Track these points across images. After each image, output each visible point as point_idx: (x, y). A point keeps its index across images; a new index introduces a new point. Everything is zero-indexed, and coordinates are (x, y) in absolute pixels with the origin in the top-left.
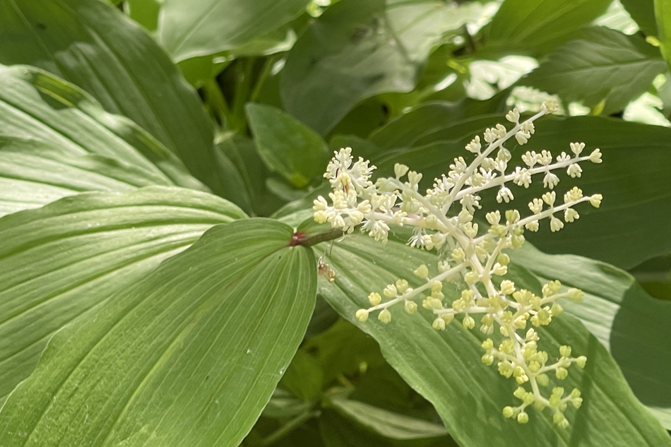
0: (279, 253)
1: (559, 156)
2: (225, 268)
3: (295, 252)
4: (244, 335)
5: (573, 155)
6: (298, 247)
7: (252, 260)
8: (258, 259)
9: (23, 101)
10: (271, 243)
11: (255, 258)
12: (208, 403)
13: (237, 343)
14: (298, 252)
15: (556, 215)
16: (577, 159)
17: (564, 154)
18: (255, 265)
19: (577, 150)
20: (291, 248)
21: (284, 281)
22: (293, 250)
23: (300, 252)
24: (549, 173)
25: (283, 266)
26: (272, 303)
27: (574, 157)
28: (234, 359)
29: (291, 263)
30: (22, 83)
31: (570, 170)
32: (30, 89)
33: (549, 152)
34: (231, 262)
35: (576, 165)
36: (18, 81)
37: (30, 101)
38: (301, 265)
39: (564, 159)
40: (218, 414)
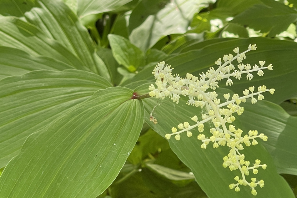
0: (127, 102)
1: (254, 66)
2: (104, 108)
3: (134, 102)
4: (112, 137)
5: (260, 66)
6: (135, 100)
7: (116, 105)
8: (118, 104)
9: (11, 32)
10: (123, 97)
11: (117, 104)
12: (96, 167)
13: (109, 141)
14: (135, 102)
15: (254, 96)
16: (262, 68)
17: (256, 65)
18: (117, 107)
19: (262, 64)
20: (132, 100)
21: (130, 114)
22: (133, 101)
23: (136, 102)
24: (249, 73)
25: (129, 108)
26: (124, 123)
27: (261, 67)
28: (108, 148)
29: (133, 107)
30: (11, 24)
31: (259, 73)
32: (14, 26)
33: (250, 65)
34: (107, 106)
35: (261, 71)
36: (9, 23)
37: (14, 32)
38: (137, 107)
39: (256, 68)
40: (101, 172)
